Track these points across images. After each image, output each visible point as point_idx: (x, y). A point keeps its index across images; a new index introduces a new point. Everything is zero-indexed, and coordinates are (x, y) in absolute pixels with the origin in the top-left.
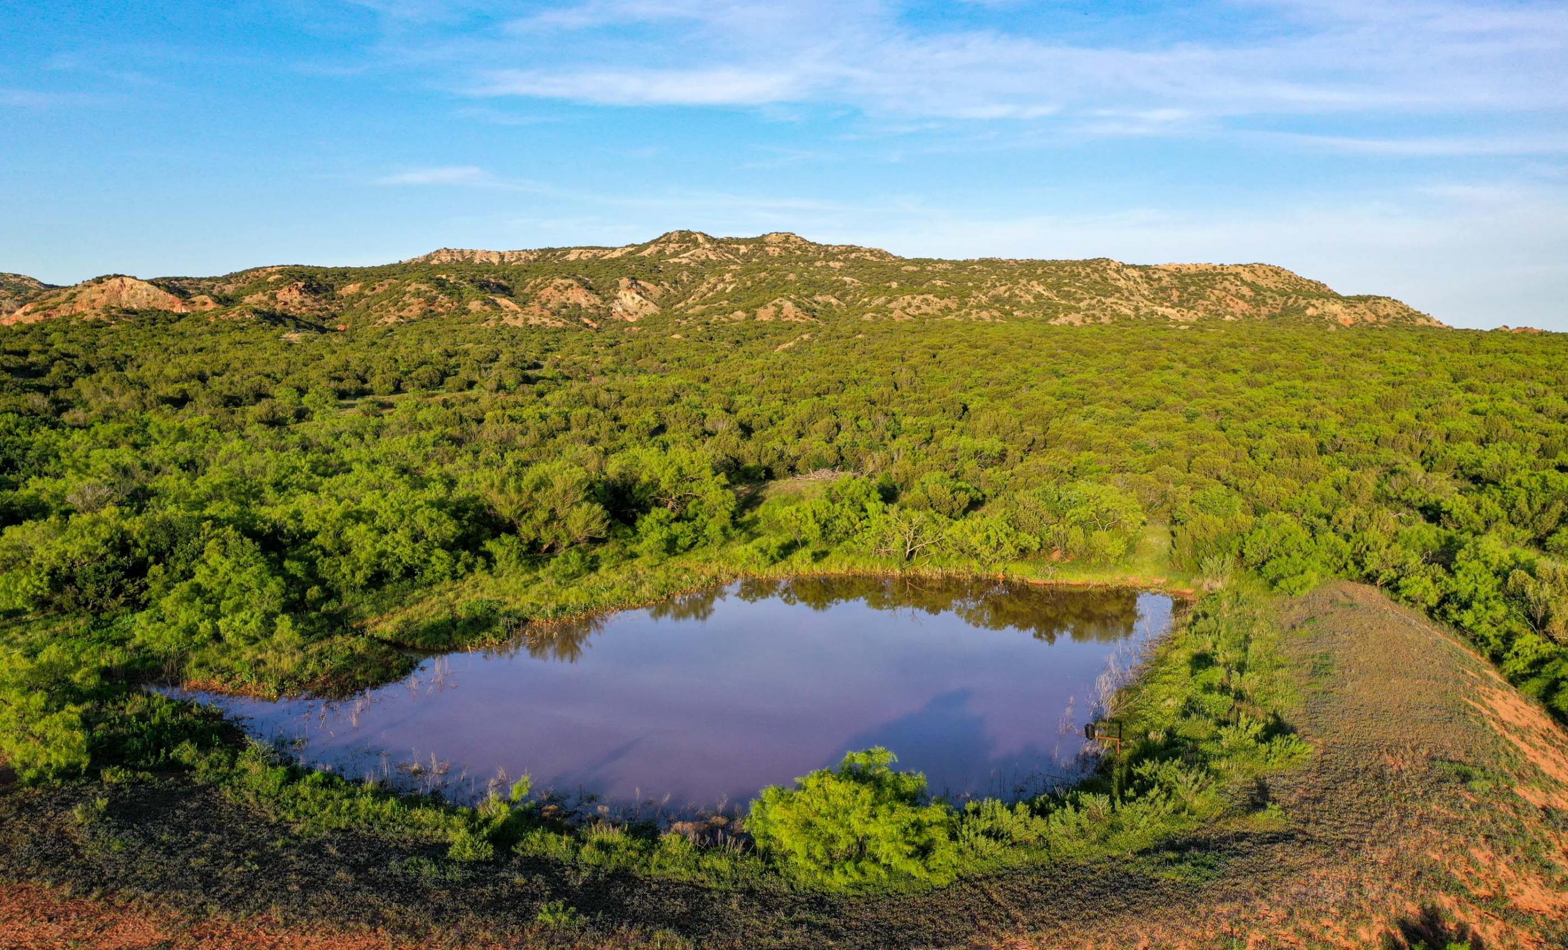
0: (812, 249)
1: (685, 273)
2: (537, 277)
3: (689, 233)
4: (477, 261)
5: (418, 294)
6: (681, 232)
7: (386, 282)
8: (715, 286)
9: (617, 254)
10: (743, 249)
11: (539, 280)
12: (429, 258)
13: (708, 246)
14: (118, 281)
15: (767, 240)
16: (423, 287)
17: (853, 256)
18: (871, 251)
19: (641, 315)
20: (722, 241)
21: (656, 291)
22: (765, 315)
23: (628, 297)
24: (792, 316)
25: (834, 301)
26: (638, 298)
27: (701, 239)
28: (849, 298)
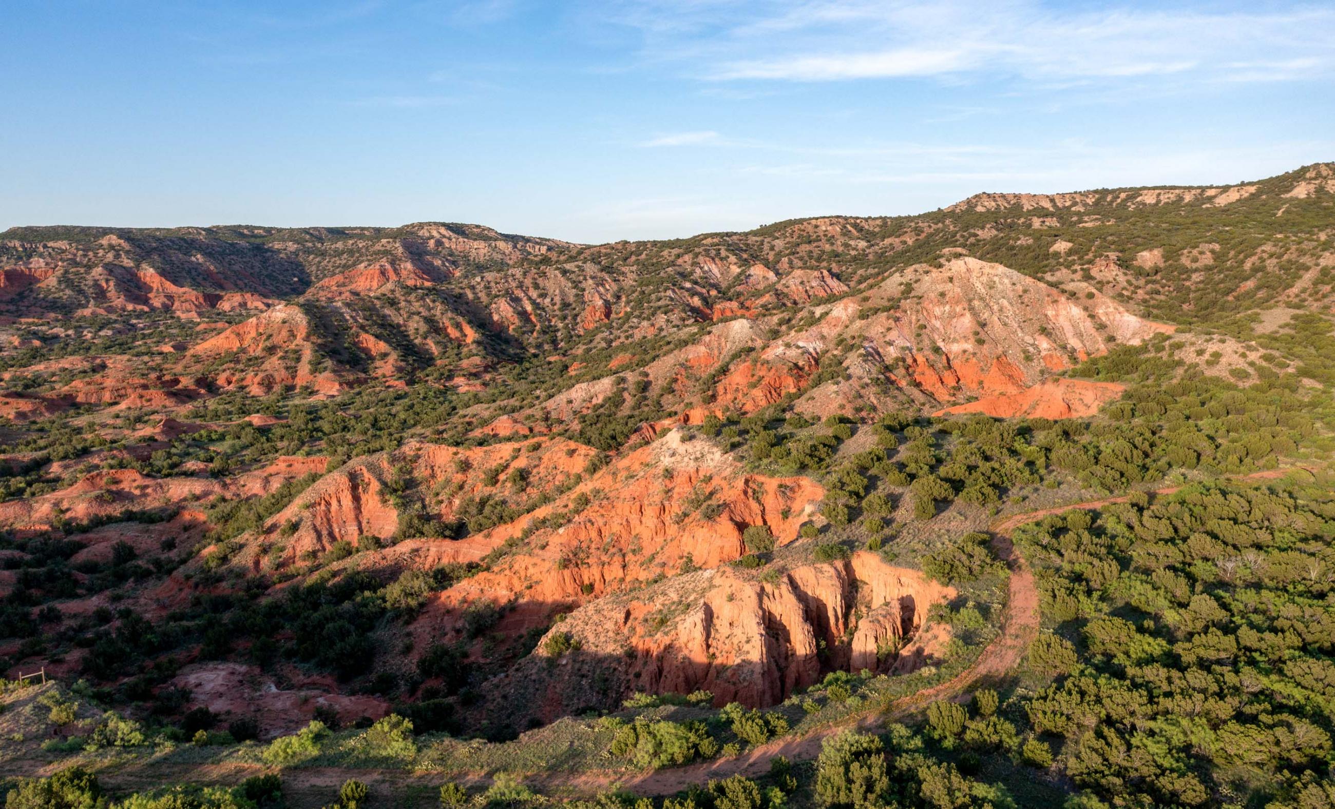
9: (1234, 196)
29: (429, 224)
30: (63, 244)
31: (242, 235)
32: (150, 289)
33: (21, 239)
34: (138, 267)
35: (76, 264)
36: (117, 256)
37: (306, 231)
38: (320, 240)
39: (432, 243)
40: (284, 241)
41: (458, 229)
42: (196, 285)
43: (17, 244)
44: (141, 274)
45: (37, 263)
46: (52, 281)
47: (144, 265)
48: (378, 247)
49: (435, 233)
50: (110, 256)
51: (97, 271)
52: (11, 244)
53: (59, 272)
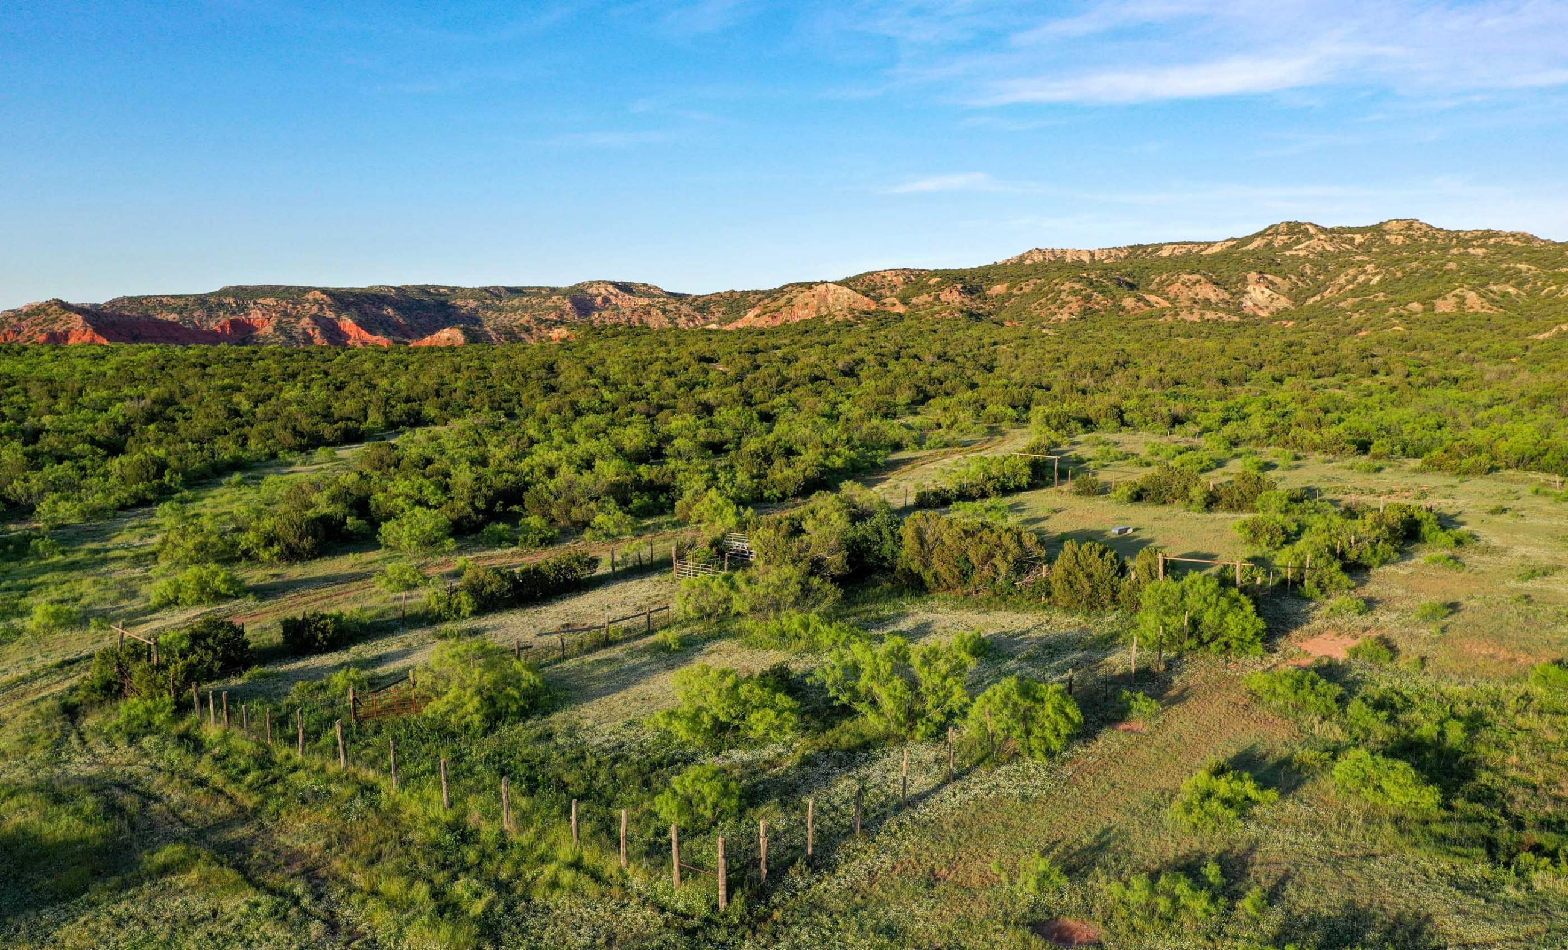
0: (1441, 235)
1: (1308, 265)
2: (1161, 274)
3: (1298, 224)
4: (1068, 260)
5: (1073, 292)
6: (1288, 223)
7: (1031, 282)
8: (1355, 278)
9: (1216, 249)
10: (1358, 239)
11: (1164, 277)
12: (1022, 258)
13: (1322, 237)
14: (824, 287)
15: (1387, 228)
16: (1077, 286)
17: (1492, 241)
18: (1513, 235)
19: (1272, 309)
20: (1332, 231)
21: (1285, 285)
22: (1445, 306)
23: (1258, 291)
24: (1477, 308)
25: (1511, 290)
26: (1268, 292)
27: (1312, 230)
28: (1527, 287)
29: (598, 282)
30: (270, 301)
31: (429, 293)
32: (349, 337)
33: (235, 297)
34: (338, 318)
35: (288, 316)
36: (321, 309)
37: (486, 290)
38: (499, 297)
39: (599, 300)
40: (466, 298)
41: (625, 288)
42: (387, 334)
43: (231, 301)
44: (341, 324)
45: (256, 315)
46: (268, 329)
47: (344, 317)
48: (549, 303)
49: (603, 291)
50: (315, 309)
51: (305, 321)
52: (226, 301)
53: (274, 321)
